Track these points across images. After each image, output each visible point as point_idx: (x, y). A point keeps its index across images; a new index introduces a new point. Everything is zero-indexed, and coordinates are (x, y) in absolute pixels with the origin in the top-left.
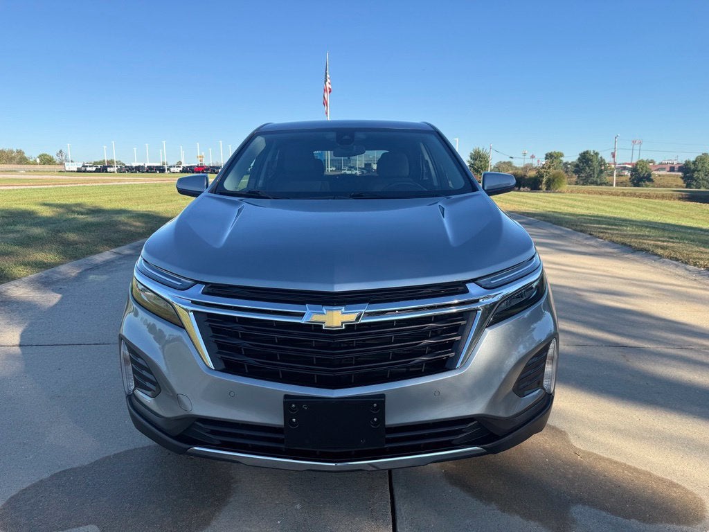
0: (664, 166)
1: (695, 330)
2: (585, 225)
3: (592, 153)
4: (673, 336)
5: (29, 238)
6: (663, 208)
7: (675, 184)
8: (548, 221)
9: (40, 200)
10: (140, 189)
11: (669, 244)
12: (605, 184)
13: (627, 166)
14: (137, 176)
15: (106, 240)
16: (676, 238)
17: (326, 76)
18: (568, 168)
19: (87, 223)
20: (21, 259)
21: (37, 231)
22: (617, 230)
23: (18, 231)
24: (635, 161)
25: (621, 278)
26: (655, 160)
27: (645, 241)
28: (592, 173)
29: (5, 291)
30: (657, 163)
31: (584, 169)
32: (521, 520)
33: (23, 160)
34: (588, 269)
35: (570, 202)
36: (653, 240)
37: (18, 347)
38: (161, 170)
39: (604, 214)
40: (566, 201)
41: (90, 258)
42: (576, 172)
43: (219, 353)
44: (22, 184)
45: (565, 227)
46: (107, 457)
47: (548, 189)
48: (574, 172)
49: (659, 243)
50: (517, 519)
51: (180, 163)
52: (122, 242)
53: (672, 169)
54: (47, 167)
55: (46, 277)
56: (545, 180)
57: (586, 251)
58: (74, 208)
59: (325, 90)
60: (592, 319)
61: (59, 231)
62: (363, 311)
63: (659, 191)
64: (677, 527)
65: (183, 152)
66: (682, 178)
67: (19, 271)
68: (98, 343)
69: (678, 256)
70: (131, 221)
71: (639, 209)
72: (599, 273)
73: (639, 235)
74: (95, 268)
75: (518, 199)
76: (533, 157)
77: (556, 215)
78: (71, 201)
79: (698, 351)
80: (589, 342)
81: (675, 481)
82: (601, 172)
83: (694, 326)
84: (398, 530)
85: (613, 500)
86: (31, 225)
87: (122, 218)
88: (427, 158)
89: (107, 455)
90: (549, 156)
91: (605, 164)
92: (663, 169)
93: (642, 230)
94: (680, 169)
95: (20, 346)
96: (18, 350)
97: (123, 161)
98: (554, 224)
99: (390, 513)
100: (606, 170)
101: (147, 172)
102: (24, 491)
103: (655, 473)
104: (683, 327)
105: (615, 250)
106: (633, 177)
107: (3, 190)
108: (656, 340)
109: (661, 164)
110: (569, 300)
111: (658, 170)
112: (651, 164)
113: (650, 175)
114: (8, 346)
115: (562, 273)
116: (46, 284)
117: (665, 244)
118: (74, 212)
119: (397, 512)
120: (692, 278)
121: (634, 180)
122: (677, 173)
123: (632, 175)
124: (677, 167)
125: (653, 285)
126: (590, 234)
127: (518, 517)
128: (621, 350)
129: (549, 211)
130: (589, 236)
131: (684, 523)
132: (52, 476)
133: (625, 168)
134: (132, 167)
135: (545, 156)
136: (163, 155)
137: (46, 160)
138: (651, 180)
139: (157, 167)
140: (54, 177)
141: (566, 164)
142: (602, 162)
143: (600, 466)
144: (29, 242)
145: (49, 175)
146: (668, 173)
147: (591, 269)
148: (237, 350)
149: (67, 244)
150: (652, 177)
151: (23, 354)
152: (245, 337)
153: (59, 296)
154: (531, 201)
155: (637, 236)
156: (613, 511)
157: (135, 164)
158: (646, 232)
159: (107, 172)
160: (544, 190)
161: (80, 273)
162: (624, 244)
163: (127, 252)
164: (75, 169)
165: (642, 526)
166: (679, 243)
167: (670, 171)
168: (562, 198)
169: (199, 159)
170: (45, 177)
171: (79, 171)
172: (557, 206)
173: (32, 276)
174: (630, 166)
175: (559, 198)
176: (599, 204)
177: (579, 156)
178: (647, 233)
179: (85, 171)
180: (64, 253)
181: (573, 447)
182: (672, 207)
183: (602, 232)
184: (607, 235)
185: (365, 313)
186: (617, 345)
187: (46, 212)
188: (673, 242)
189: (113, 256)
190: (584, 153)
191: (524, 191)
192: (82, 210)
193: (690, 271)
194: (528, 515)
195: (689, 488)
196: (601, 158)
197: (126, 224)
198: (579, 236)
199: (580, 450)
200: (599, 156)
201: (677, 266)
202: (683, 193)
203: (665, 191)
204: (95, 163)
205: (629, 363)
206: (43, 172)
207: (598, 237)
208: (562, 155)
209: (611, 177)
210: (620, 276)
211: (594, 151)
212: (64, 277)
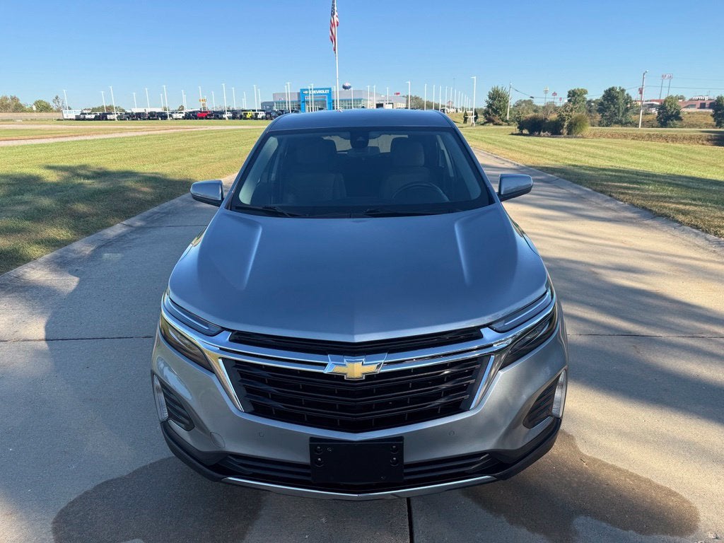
0: (694, 103)
1: (709, 314)
2: (605, 183)
3: (618, 90)
4: (686, 322)
5: (39, 211)
6: (689, 155)
7: (705, 122)
8: (568, 179)
9: (43, 162)
10: (144, 143)
11: (692, 208)
12: (631, 123)
13: (654, 103)
14: (139, 124)
15: (116, 211)
16: (700, 199)
17: (333, 8)
18: (591, 106)
19: (95, 191)
20: (33, 236)
21: (46, 202)
22: (638, 189)
23: (26, 203)
24: (663, 98)
25: (639, 251)
26: (685, 96)
27: (666, 205)
28: (616, 111)
29: (23, 275)
30: (687, 99)
31: (609, 108)
32: (528, 533)
33: (19, 108)
34: (605, 239)
35: (592, 150)
36: (674, 203)
37: (44, 342)
38: (163, 116)
39: (626, 166)
40: (588, 149)
41: (101, 233)
42: (600, 111)
43: (247, 396)
44: (21, 137)
45: (585, 186)
46: (144, 467)
47: (570, 133)
48: (598, 111)
49: (681, 207)
50: (524, 531)
51: (182, 108)
52: (131, 212)
53: (703, 106)
54: (44, 114)
55: (61, 257)
56: (566, 124)
57: (605, 216)
58: (80, 172)
59: (333, 25)
60: (606, 303)
61: (67, 202)
62: (383, 361)
63: (686, 132)
64: (671, 538)
65: (184, 96)
66: (713, 116)
67: (34, 250)
68: (122, 336)
69: (700, 223)
70: (138, 186)
71: (664, 158)
72: (616, 244)
73: (662, 196)
74: (108, 244)
75: (537, 148)
76: (555, 94)
77: (576, 170)
78: (75, 162)
79: (709, 340)
80: (601, 331)
81: (673, 489)
82: (627, 110)
83: (707, 310)
84: (415, 541)
85: (614, 510)
86: (38, 194)
87: (129, 183)
88: (443, 147)
89: (144, 465)
90: (573, 95)
91: (631, 101)
92: (693, 106)
93: (664, 189)
94: (712, 106)
95: (47, 340)
96: (44, 345)
97: (122, 107)
98: (574, 182)
99: (408, 527)
100: (632, 107)
101: (149, 119)
102: (73, 503)
103: (655, 481)
104: (696, 310)
105: (635, 215)
106: (661, 116)
107: (3, 148)
108: (668, 328)
109: (691, 100)
110: (585, 279)
111: (687, 107)
112: (681, 101)
113: (678, 113)
114: (35, 340)
115: (578, 245)
116: (62, 264)
117: (687, 207)
118: (79, 176)
119: (414, 526)
120: (711, 249)
121: (661, 119)
122: (707, 110)
123: (659, 113)
124: (708, 103)
125: (670, 258)
126: (610, 196)
127: (525, 530)
128: (632, 339)
129: (570, 165)
130: (609, 198)
131: (677, 535)
132: (95, 488)
133: (652, 106)
134: (132, 113)
135: (567, 94)
136: (164, 100)
137: (42, 107)
138: (680, 119)
139: (159, 113)
140: (53, 126)
141: (590, 101)
142: (628, 100)
143: (604, 473)
144: (39, 215)
145: (47, 124)
146: (698, 110)
147: (609, 239)
148: (264, 394)
149: (77, 217)
150: (681, 115)
151: (51, 350)
152: (271, 383)
153: (77, 279)
154: (551, 151)
155: (659, 198)
156: (612, 522)
157: (136, 110)
158: (668, 191)
159: (107, 119)
160: (566, 134)
161: (94, 250)
162: (644, 208)
163: (139, 224)
164: (74, 117)
165: (639, 537)
166: (701, 206)
167: (701, 108)
168: (584, 145)
169: (202, 103)
170: (43, 127)
171: (78, 119)
172: (578, 157)
173: (47, 256)
174: (658, 103)
175: (580, 145)
176: (621, 152)
177: (603, 93)
178: (669, 194)
179: (84, 119)
180: (74, 228)
181: (579, 453)
182: (699, 153)
183: (622, 193)
184: (628, 197)
185: (385, 363)
186: (629, 334)
187: (52, 177)
188: (696, 205)
189: (124, 229)
190: (610, 90)
191: (544, 136)
192: (88, 173)
193: (710, 241)
194: (534, 528)
195: (686, 496)
196: (627, 95)
197: (134, 190)
198: (598, 197)
199: (586, 456)
200: (626, 93)
201: (697, 235)
202: (713, 134)
203: (693, 132)
204: (94, 110)
205: (640, 355)
206: (41, 121)
207: (618, 200)
208: (586, 92)
209: (637, 116)
210: (636, 248)
211: (620, 88)
212: (79, 255)
